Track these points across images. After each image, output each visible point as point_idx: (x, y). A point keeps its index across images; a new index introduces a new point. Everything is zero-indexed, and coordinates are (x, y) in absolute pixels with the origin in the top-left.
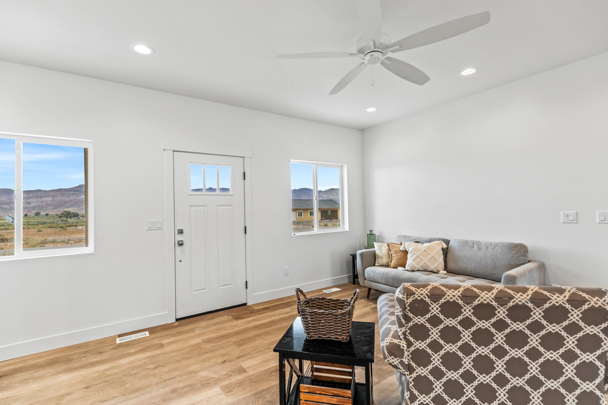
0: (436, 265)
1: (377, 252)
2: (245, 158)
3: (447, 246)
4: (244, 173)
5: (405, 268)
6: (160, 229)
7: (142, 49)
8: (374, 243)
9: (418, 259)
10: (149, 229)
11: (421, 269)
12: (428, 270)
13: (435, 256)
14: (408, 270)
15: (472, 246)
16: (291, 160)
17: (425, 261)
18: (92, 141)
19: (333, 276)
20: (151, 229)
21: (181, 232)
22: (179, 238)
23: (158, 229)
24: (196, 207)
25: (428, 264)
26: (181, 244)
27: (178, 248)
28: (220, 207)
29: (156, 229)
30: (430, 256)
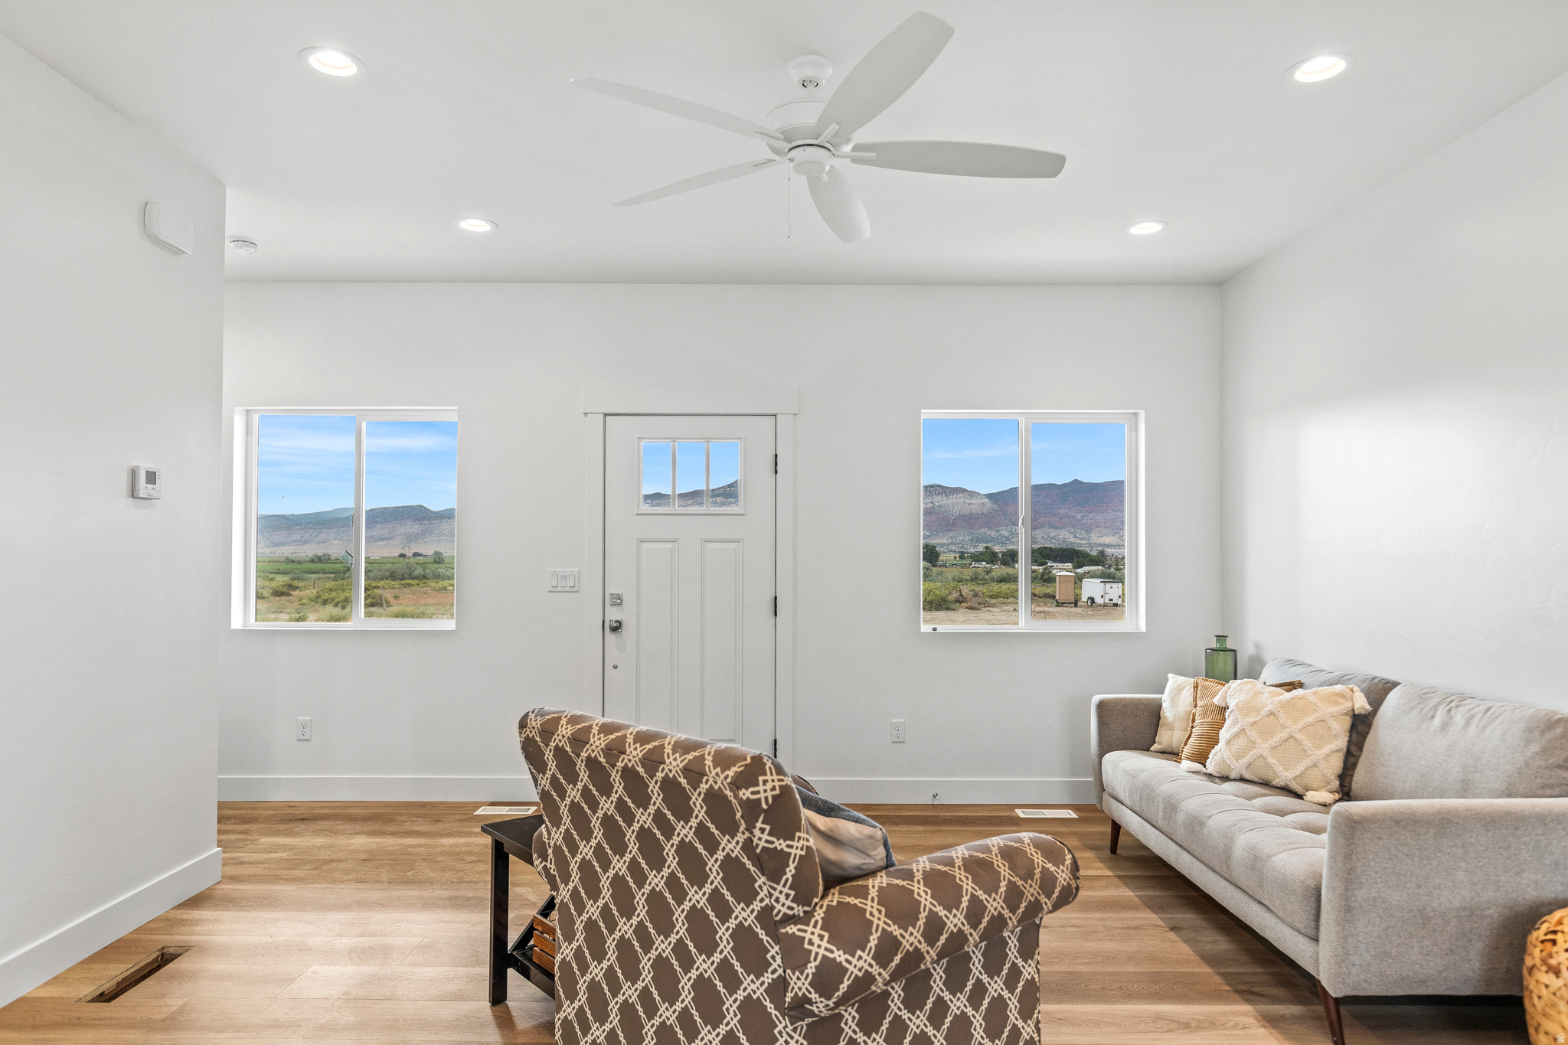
0: (1300, 769)
1: (1164, 705)
2: (778, 417)
3: (1369, 708)
4: (776, 455)
5: (1205, 766)
6: (573, 590)
7: (475, 226)
8: (1170, 676)
9: (1242, 741)
10: (553, 589)
11: (1247, 776)
12: (1274, 783)
13: (1299, 736)
14: (1210, 776)
15: (1431, 713)
16: (922, 411)
17: (1263, 748)
18: (457, 408)
19: (1072, 774)
20: (556, 589)
21: (618, 600)
22: (613, 614)
23: (570, 589)
24: (649, 543)
25: (1271, 760)
26: (617, 628)
27: (610, 637)
28: (710, 545)
29: (565, 589)
30: (1284, 734)
